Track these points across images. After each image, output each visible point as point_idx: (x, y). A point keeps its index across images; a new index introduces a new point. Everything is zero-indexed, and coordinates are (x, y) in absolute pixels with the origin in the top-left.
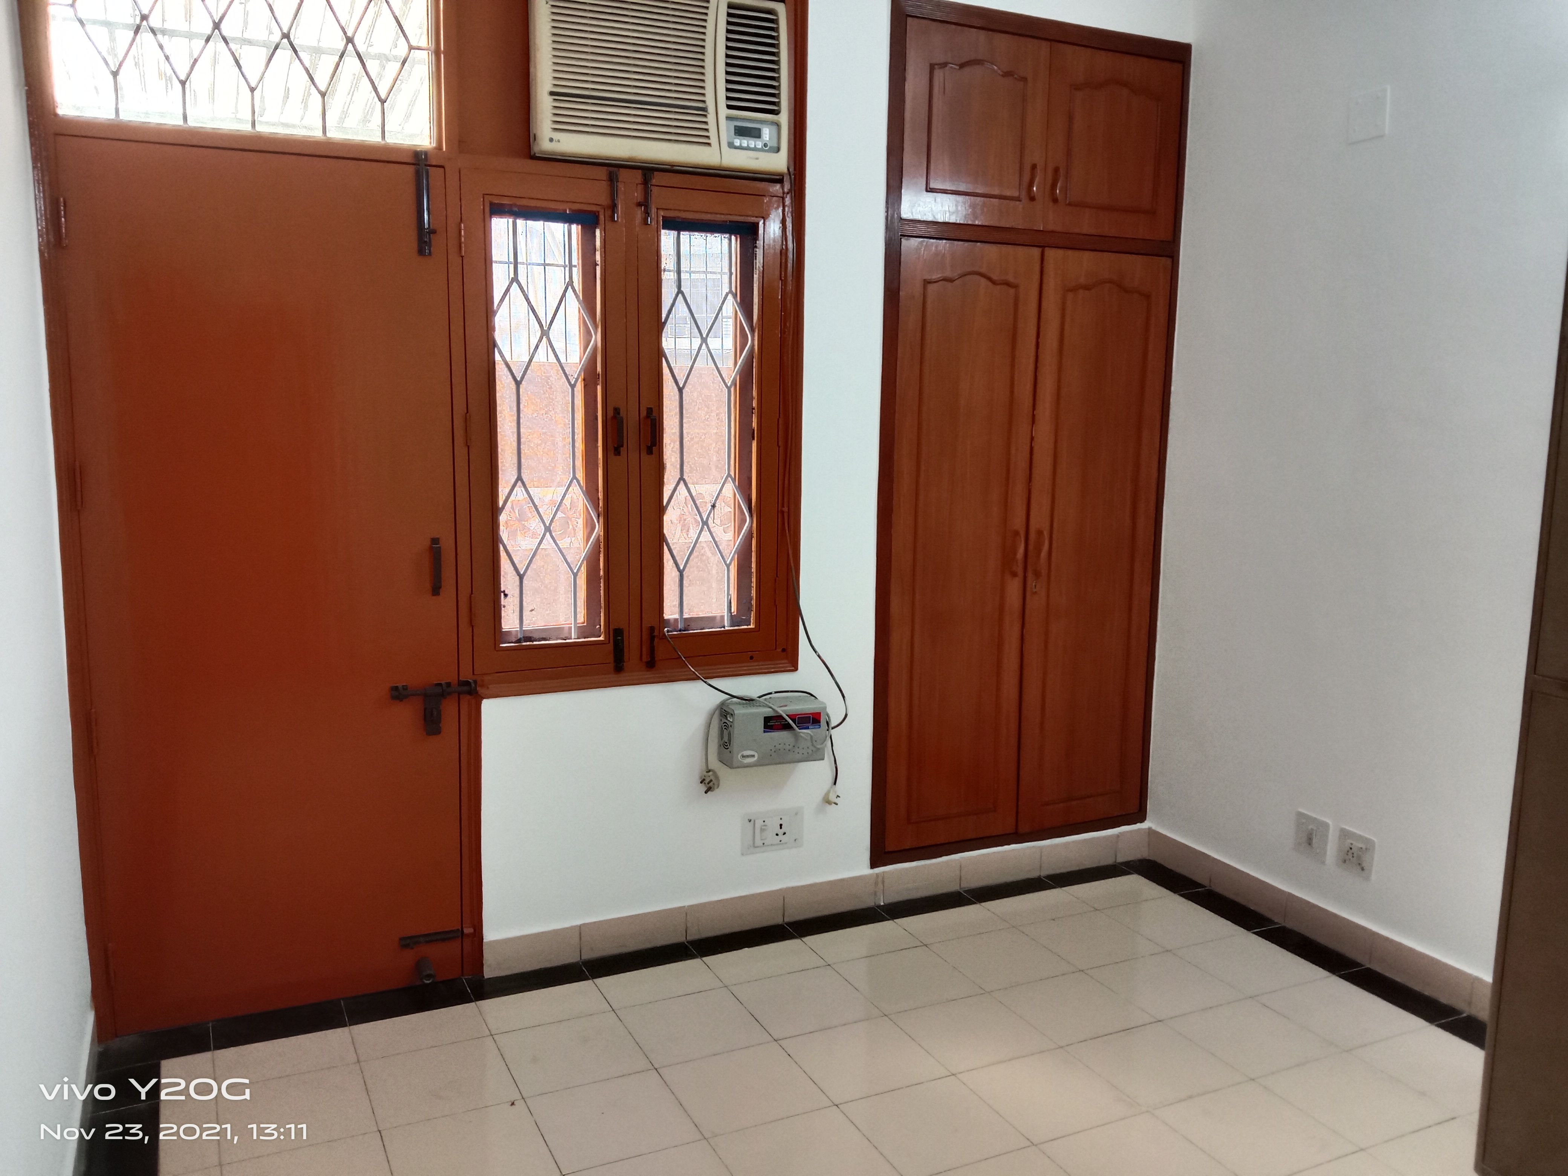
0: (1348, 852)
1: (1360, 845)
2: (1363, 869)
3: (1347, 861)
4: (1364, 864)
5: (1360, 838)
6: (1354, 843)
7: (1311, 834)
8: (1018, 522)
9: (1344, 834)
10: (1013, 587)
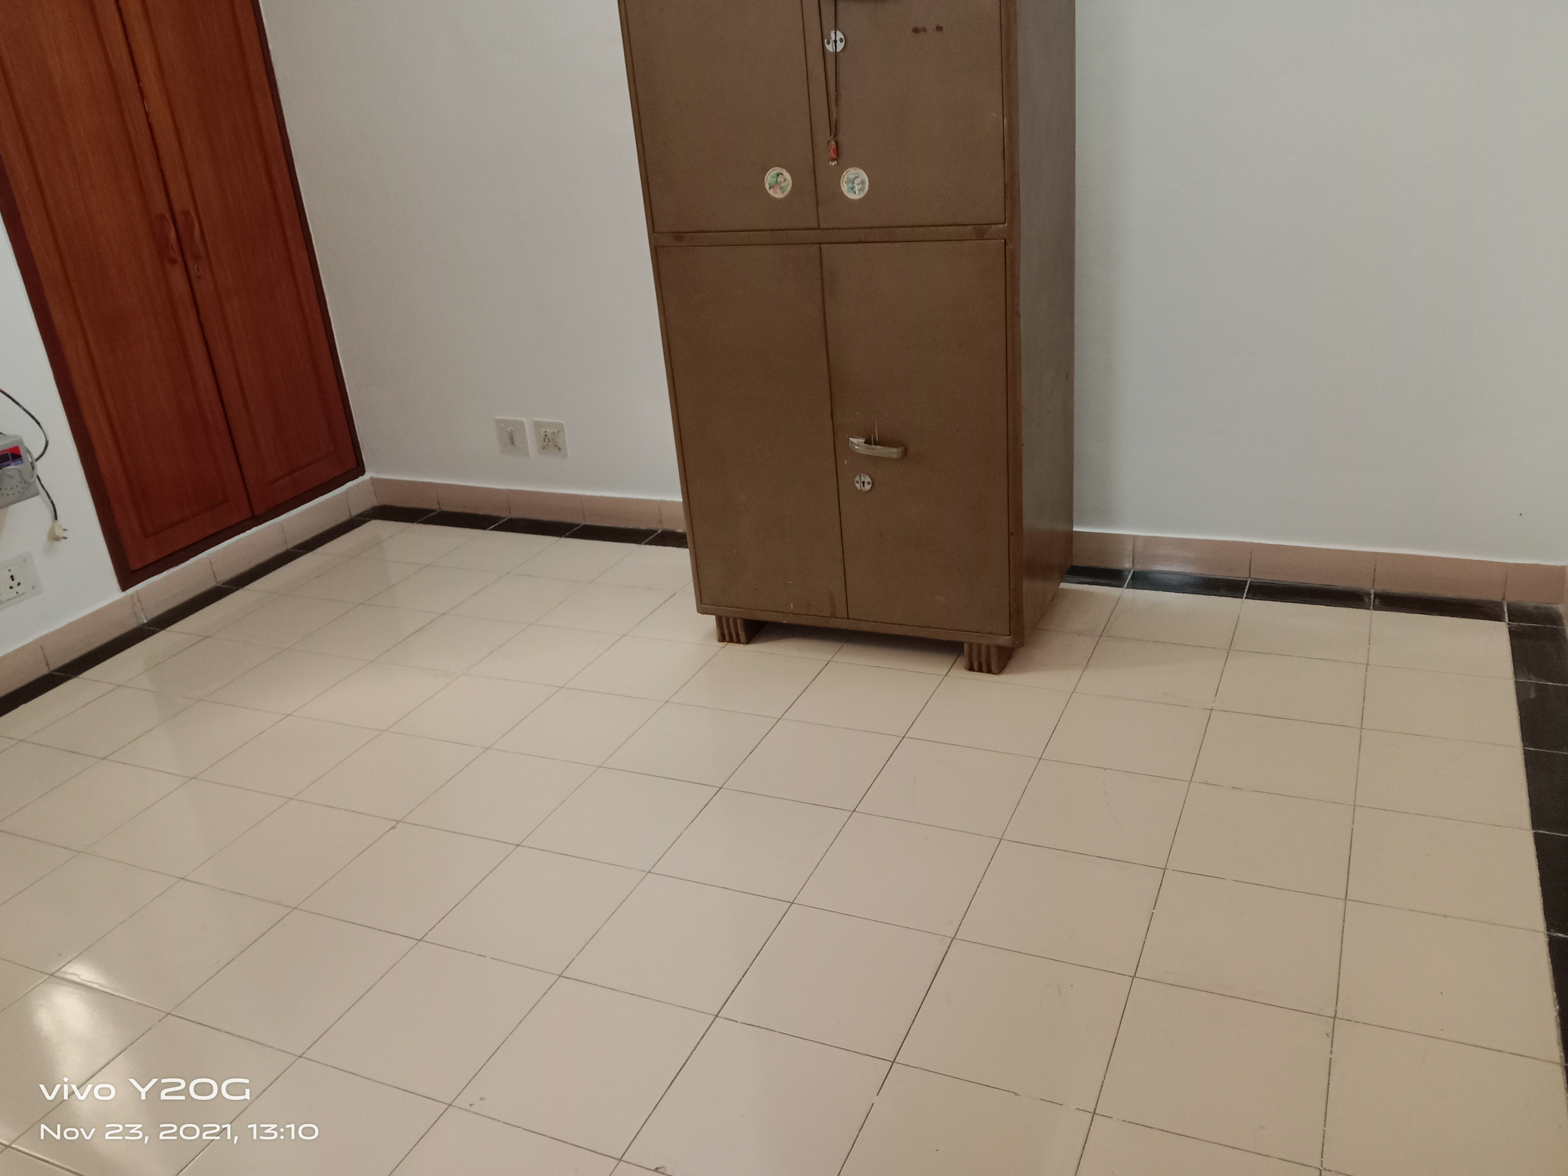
0: (544, 439)
1: (552, 431)
2: (560, 449)
3: (546, 447)
4: (560, 445)
5: (550, 425)
6: (547, 430)
7: (512, 434)
8: (160, 206)
9: (538, 425)
10: (177, 276)
